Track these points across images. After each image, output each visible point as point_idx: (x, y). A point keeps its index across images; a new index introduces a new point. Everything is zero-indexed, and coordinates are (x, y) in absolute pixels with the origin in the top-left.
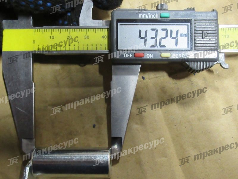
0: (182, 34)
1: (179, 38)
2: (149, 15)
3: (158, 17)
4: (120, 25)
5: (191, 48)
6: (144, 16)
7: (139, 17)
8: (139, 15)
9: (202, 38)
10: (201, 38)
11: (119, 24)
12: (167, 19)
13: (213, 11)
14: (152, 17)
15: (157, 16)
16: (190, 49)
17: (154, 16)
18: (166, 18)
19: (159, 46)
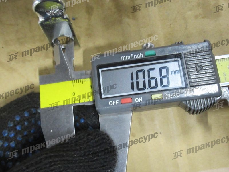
0: (173, 71)
1: (170, 75)
2: (133, 56)
3: (143, 57)
4: (102, 71)
5: (186, 85)
6: (127, 57)
7: (122, 60)
8: (122, 57)
9: (197, 72)
10: (195, 72)
11: (100, 70)
12: (153, 57)
13: (205, 41)
14: (136, 58)
15: (141, 55)
16: (184, 86)
17: (139, 56)
18: (151, 57)
19: (149, 87)
